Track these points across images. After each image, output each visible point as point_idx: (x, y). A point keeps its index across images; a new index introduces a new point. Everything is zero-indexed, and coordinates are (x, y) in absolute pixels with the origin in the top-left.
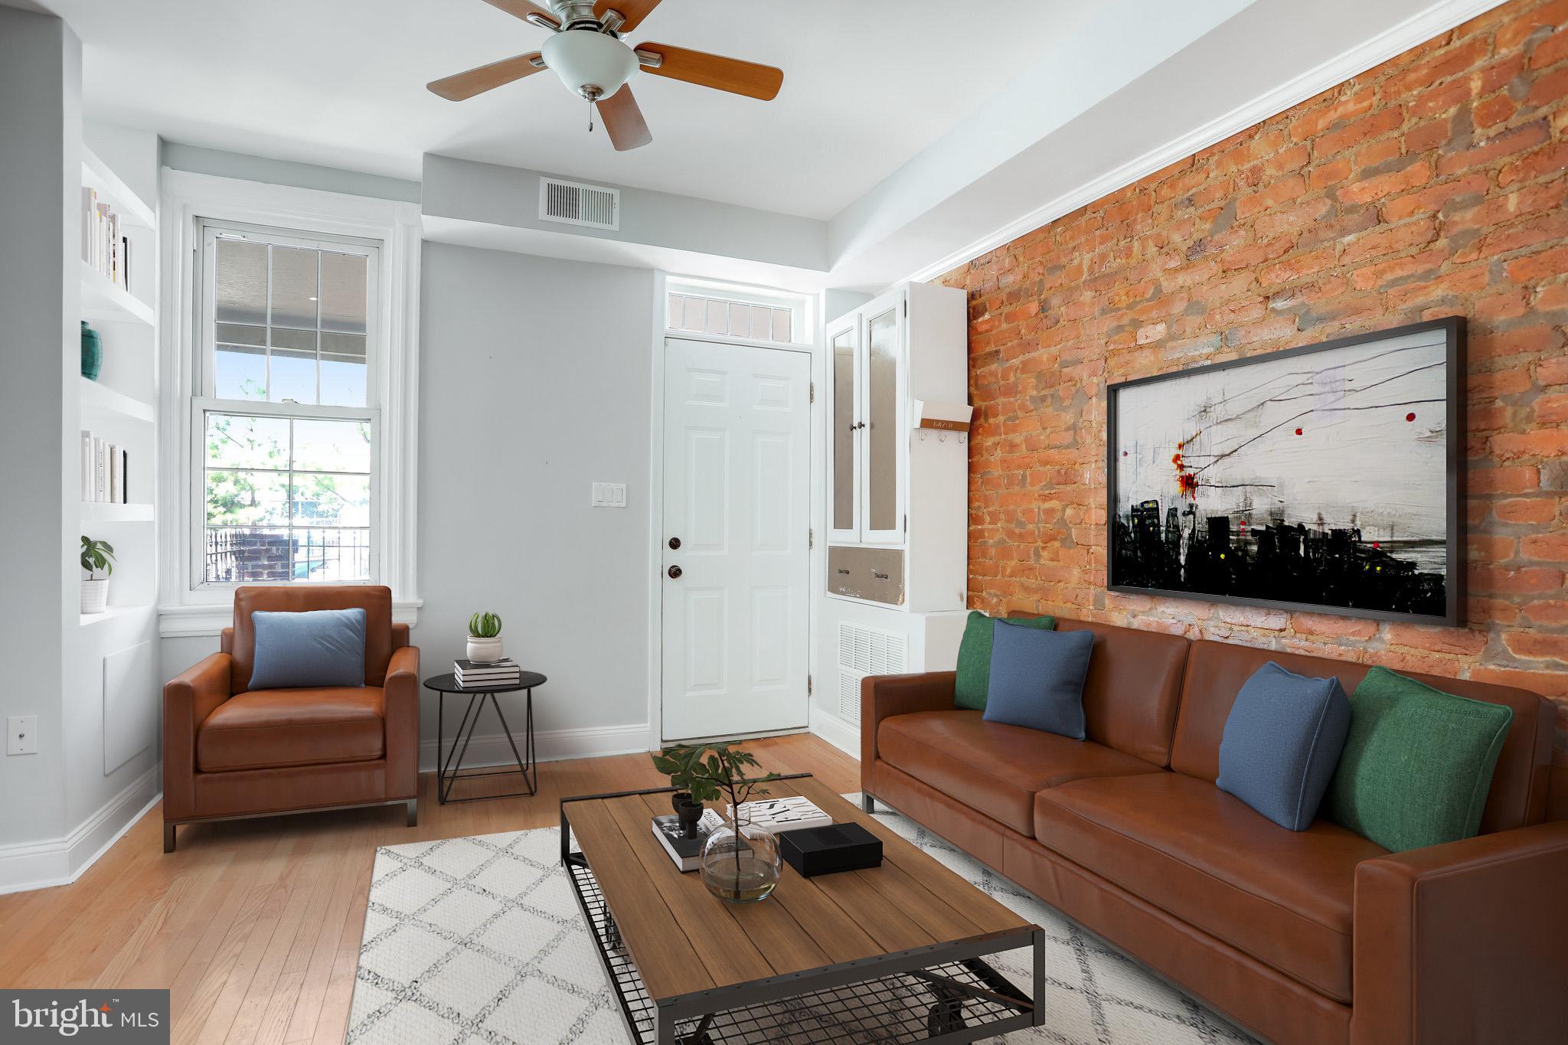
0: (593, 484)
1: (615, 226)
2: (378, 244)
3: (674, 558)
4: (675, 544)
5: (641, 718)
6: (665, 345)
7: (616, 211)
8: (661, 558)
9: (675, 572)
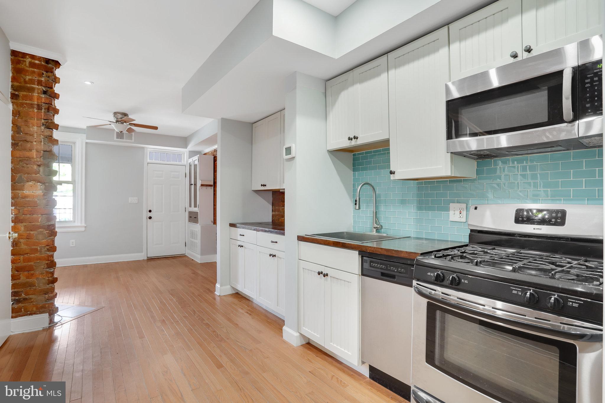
0: (129, 198)
1: (133, 141)
2: (74, 143)
3: (150, 214)
4: (150, 211)
5: (142, 252)
6: (148, 165)
7: (133, 138)
8: (147, 214)
9: (150, 218)
